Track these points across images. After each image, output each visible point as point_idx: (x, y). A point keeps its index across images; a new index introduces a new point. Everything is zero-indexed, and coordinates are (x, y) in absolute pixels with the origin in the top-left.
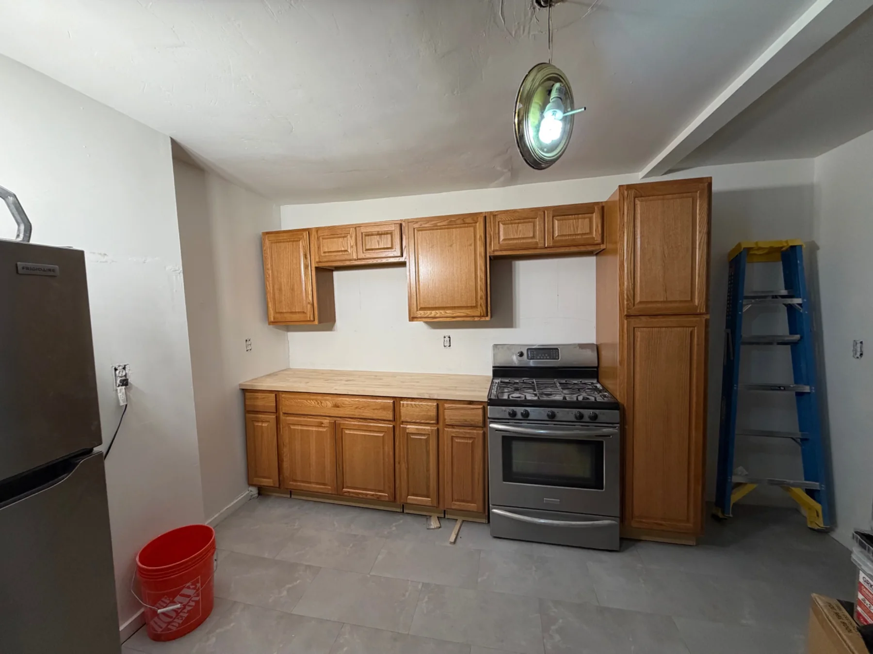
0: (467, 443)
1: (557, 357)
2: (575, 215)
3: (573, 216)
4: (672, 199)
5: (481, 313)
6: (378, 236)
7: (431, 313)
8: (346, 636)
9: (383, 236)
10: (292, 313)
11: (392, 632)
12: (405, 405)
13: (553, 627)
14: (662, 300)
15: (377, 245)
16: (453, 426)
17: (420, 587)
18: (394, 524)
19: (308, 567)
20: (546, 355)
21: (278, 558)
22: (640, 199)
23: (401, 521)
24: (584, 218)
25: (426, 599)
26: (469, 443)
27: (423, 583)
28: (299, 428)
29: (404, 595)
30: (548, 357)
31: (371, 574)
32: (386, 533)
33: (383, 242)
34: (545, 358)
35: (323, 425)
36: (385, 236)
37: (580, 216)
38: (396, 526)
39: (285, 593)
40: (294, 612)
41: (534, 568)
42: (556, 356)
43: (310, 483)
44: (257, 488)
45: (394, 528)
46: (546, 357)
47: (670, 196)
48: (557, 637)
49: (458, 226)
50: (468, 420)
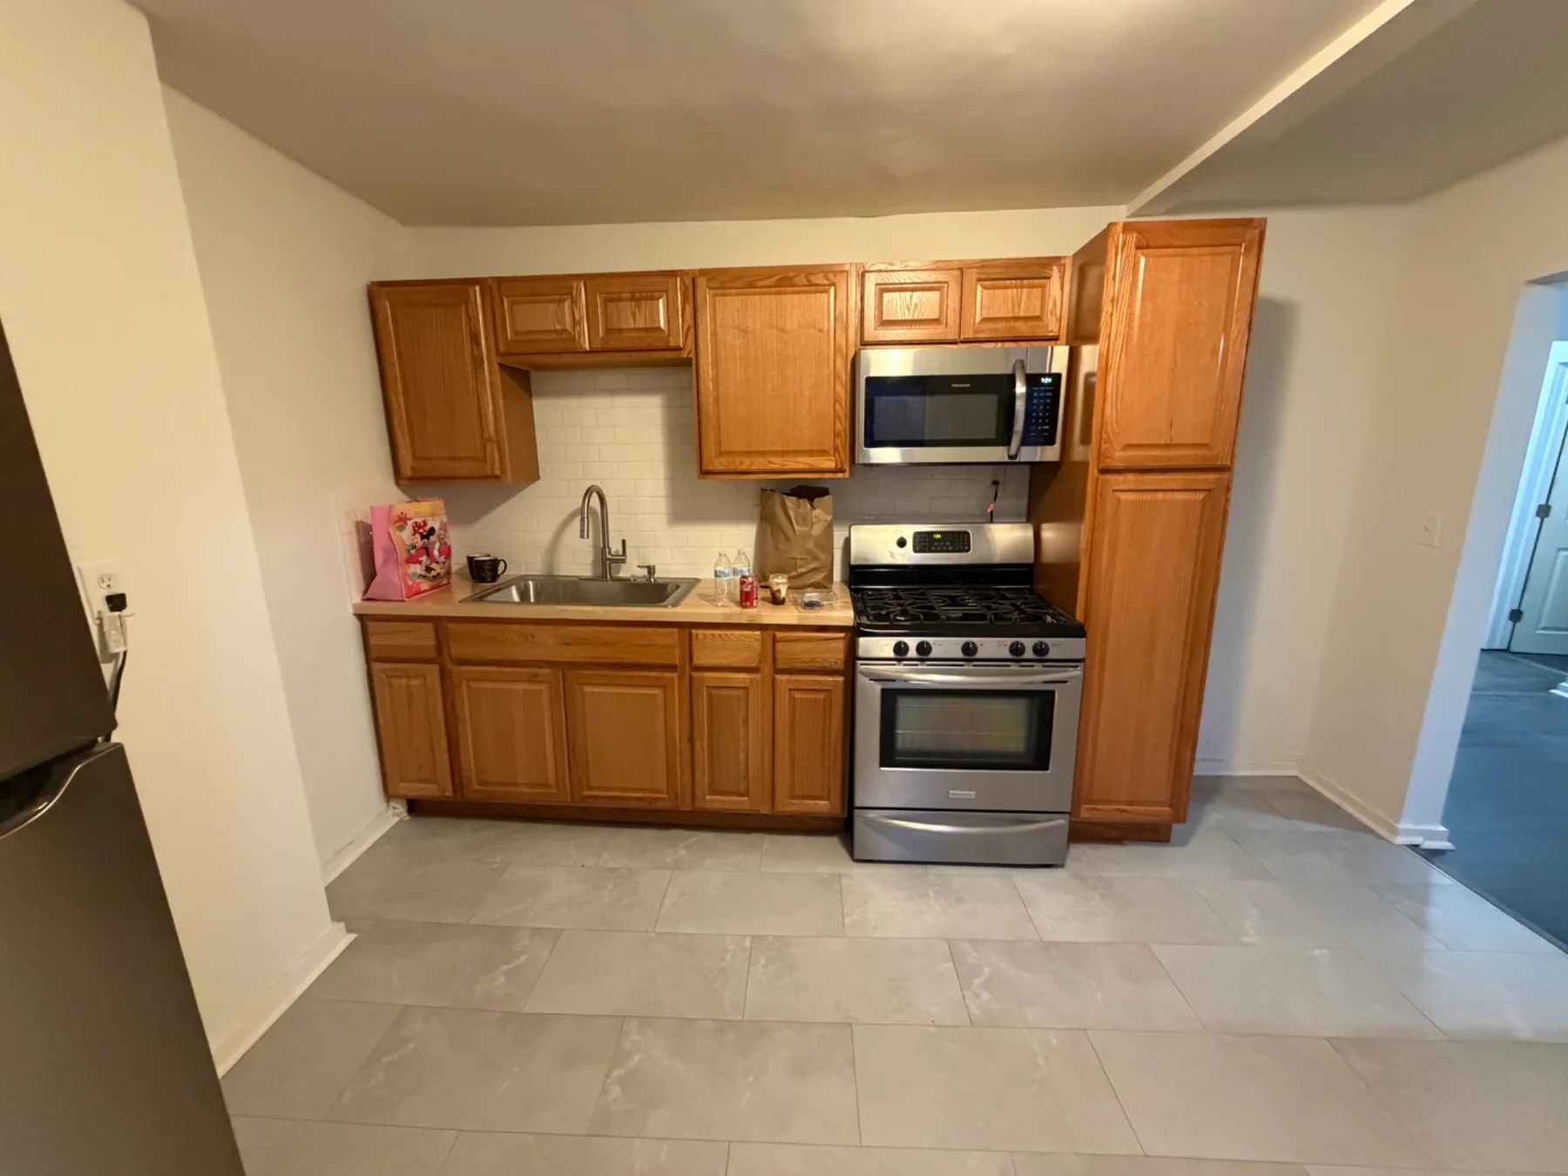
0: (816, 699)
1: (966, 548)
2: (1016, 279)
3: (1014, 281)
4: (1198, 255)
5: (836, 464)
6: (633, 303)
7: (742, 464)
8: (634, 1037)
9: (643, 302)
10: (453, 459)
11: (714, 1020)
12: (701, 636)
13: (976, 981)
14: (1163, 442)
15: (633, 323)
16: (790, 672)
17: (748, 943)
18: (681, 845)
19: (537, 931)
20: (947, 544)
21: (474, 921)
22: (1146, 251)
23: (694, 839)
24: (1033, 287)
25: (762, 961)
26: (820, 699)
27: (753, 936)
28: (489, 685)
29: (723, 960)
30: (950, 548)
31: (657, 930)
32: (669, 860)
33: (643, 314)
34: (945, 548)
35: (538, 679)
36: (648, 302)
37: (1025, 281)
38: (686, 848)
39: (501, 980)
40: (526, 1010)
41: (932, 894)
42: (964, 546)
43: (516, 785)
44: (405, 804)
45: (684, 852)
46: (947, 547)
47: (1195, 251)
48: (985, 995)
49: (796, 289)
50: (817, 660)
